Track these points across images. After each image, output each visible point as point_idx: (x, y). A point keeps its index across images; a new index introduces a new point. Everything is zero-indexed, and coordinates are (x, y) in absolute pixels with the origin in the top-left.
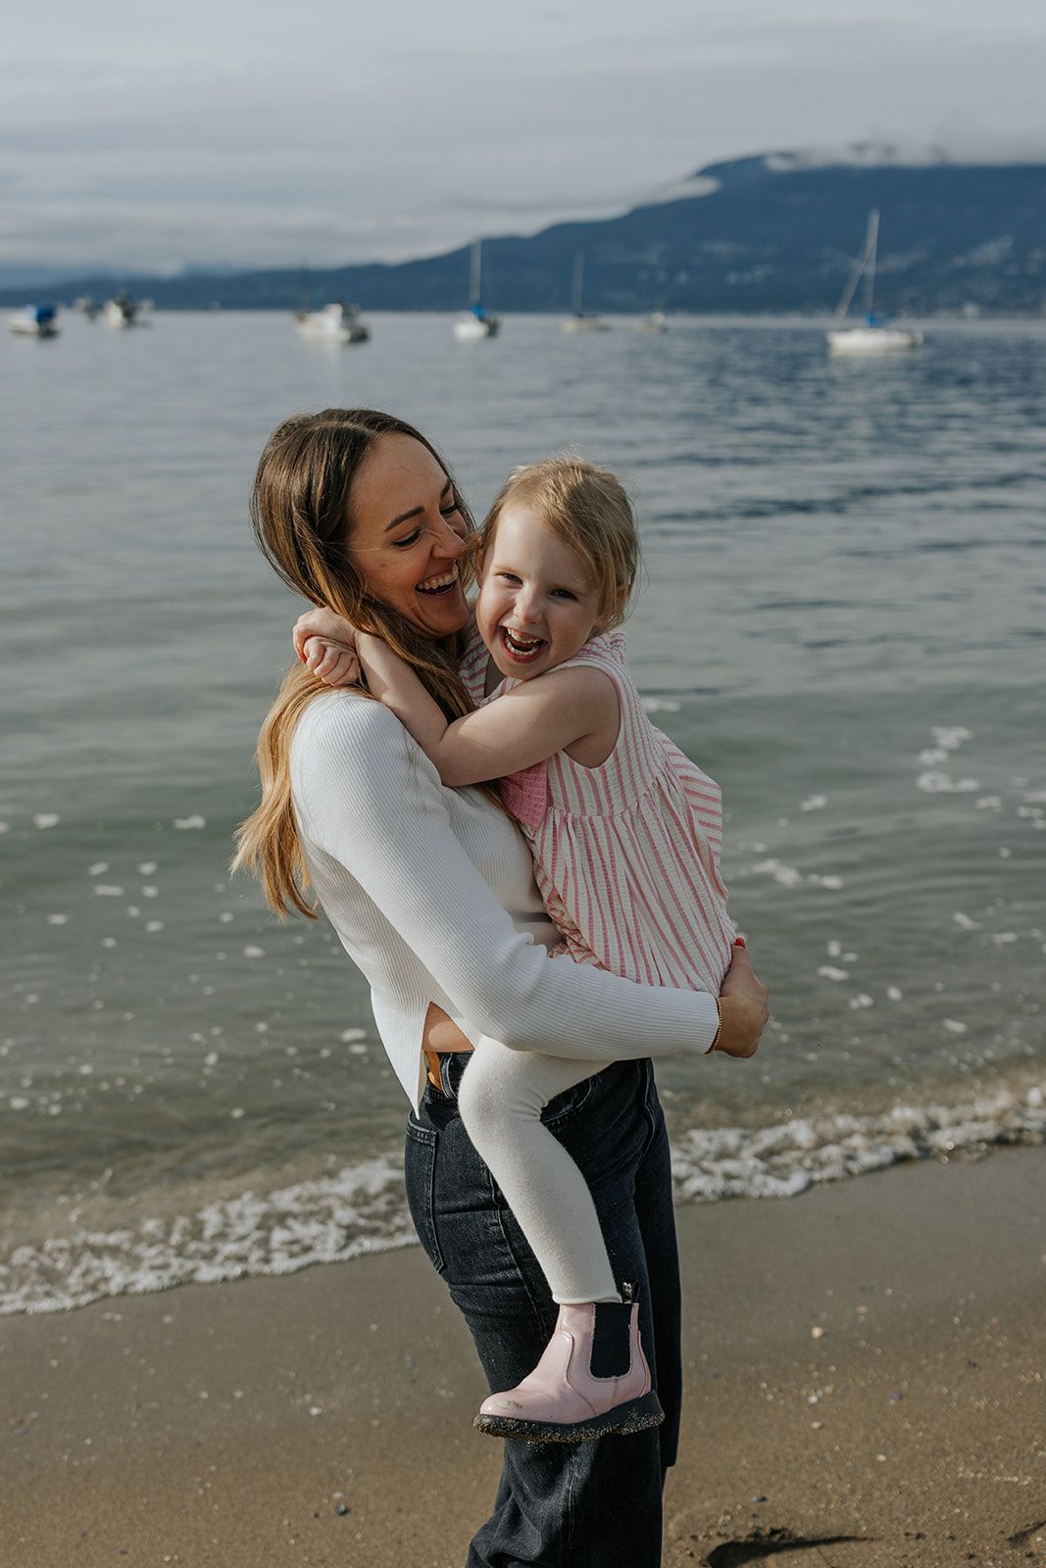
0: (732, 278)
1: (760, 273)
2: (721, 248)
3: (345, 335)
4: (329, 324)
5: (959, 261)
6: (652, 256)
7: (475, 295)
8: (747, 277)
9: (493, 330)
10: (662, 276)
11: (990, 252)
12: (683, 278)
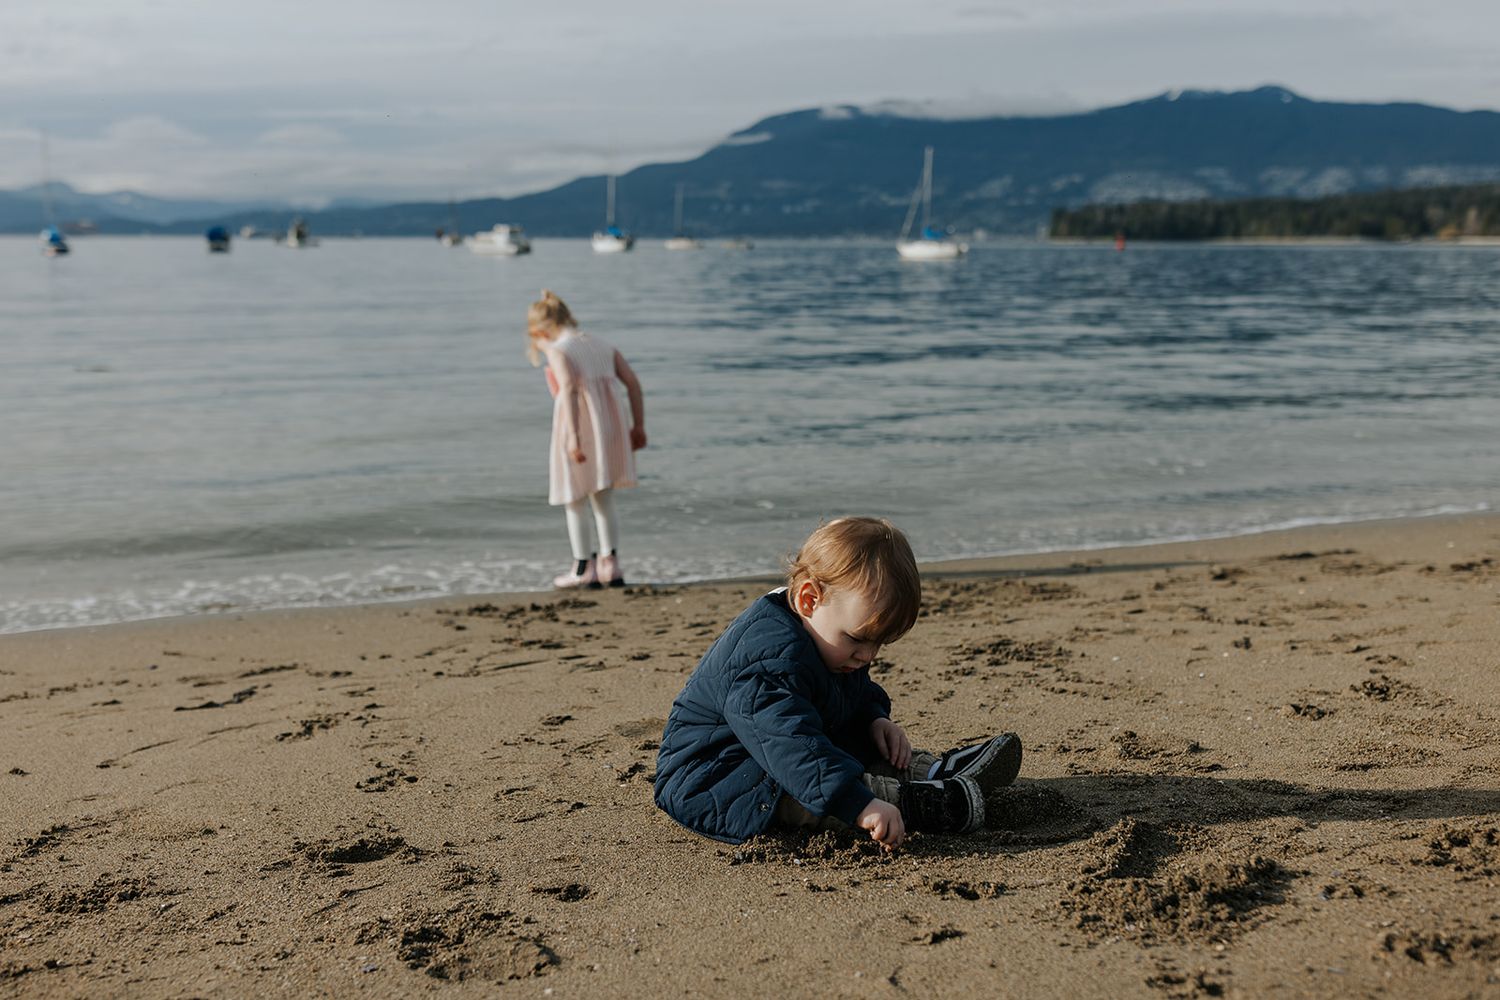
0: (787, 209)
1: (809, 205)
2: (778, 185)
3: (513, 249)
4: (499, 240)
5: (970, 196)
6: (722, 191)
7: (610, 217)
8: (799, 209)
9: (629, 246)
10: (729, 208)
11: (995, 188)
12: (746, 209)
